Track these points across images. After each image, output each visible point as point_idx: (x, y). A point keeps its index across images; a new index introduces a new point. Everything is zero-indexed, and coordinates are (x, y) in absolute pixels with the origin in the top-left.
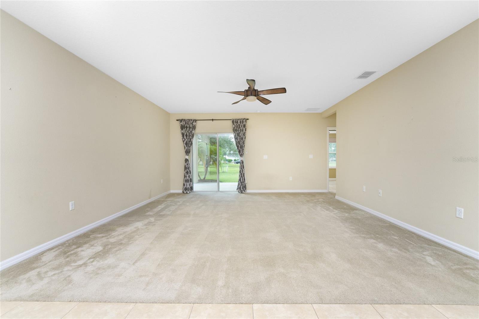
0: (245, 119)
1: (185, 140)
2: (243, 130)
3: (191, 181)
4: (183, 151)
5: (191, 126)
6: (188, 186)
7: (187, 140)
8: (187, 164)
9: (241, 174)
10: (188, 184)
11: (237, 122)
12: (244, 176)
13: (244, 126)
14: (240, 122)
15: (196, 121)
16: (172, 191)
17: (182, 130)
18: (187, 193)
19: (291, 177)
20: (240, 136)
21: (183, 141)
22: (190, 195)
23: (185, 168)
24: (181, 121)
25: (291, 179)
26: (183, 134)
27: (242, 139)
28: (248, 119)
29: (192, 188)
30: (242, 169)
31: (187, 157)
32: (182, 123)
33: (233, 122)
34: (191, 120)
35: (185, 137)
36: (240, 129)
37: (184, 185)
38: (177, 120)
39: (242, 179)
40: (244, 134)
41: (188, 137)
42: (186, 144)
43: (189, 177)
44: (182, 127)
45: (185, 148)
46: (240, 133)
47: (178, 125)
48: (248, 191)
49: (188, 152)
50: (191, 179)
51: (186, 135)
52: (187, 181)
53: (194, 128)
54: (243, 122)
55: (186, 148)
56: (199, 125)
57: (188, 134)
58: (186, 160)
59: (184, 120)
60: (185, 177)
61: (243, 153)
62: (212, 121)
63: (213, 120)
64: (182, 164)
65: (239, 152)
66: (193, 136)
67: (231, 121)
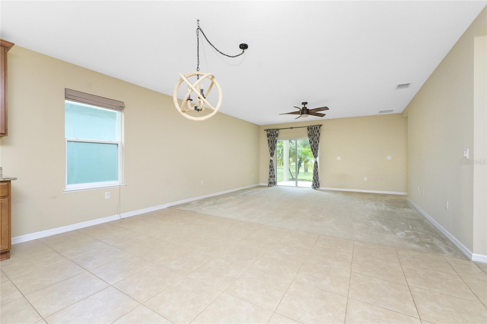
0: (318, 125)
2: (317, 135)
3: (274, 177)
4: (268, 154)
5: (275, 134)
6: (272, 180)
7: (271, 145)
8: (272, 164)
9: (315, 173)
10: (272, 179)
11: (312, 129)
12: (317, 175)
13: (318, 131)
14: (315, 129)
15: (278, 130)
16: (261, 184)
17: (268, 137)
18: (271, 186)
19: (366, 178)
20: (314, 140)
21: (269, 146)
22: (273, 188)
23: (270, 167)
24: (267, 130)
25: (366, 179)
26: (269, 141)
27: (316, 142)
28: (322, 125)
29: (275, 183)
30: (315, 168)
31: (272, 158)
32: (268, 132)
33: (308, 128)
34: (275, 129)
35: (270, 143)
36: (314, 134)
37: (269, 180)
38: (265, 130)
39: (315, 177)
40: (318, 139)
41: (272, 143)
42: (271, 148)
43: (273, 173)
44: (268, 136)
45: (270, 151)
46: (314, 138)
47: (265, 134)
48: (321, 188)
49: (272, 154)
50: (274, 176)
51: (271, 142)
52: (271, 177)
53: (277, 135)
54: (317, 128)
56: (281, 133)
57: (272, 140)
58: (271, 161)
59: (270, 130)
60: (270, 173)
61: (317, 155)
63: (292, 128)
64: (269, 163)
65: (314, 154)
66: (276, 142)
67: (306, 128)
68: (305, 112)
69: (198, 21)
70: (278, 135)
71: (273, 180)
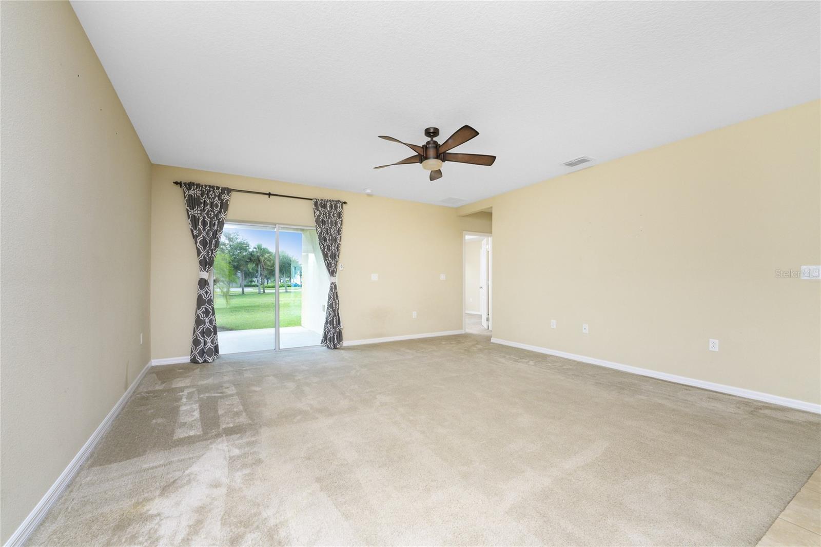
0: (339, 201)
1: (200, 233)
2: (336, 223)
3: (215, 333)
4: (193, 261)
5: (216, 201)
6: (205, 345)
7: (204, 234)
8: (207, 293)
9: (334, 310)
10: (209, 340)
11: (324, 206)
12: (338, 314)
13: (339, 215)
14: (331, 207)
15: (229, 191)
17: (191, 208)
18: (203, 362)
20: (331, 235)
21: (195, 237)
23: (200, 301)
24: (187, 186)
26: (193, 220)
27: (335, 240)
28: (346, 203)
29: (217, 350)
30: (334, 300)
31: (205, 275)
32: (191, 192)
33: (316, 204)
34: (218, 188)
35: (200, 226)
36: (331, 221)
37: (196, 343)
38: (178, 184)
39: (335, 320)
40: (339, 231)
41: (208, 228)
42: (204, 243)
43: (211, 322)
44: (192, 202)
45: (199, 253)
46: (330, 228)
47: (177, 196)
49: (206, 264)
50: (214, 329)
51: (204, 223)
52: (201, 333)
53: (224, 206)
54: (336, 207)
55: (203, 253)
56: (236, 202)
57: (207, 220)
58: (203, 283)
59: (198, 185)
60: (198, 323)
62: (268, 196)
63: (270, 194)
64: (193, 292)
66: (222, 226)
67: (313, 202)
70: (228, 206)
71: (209, 343)
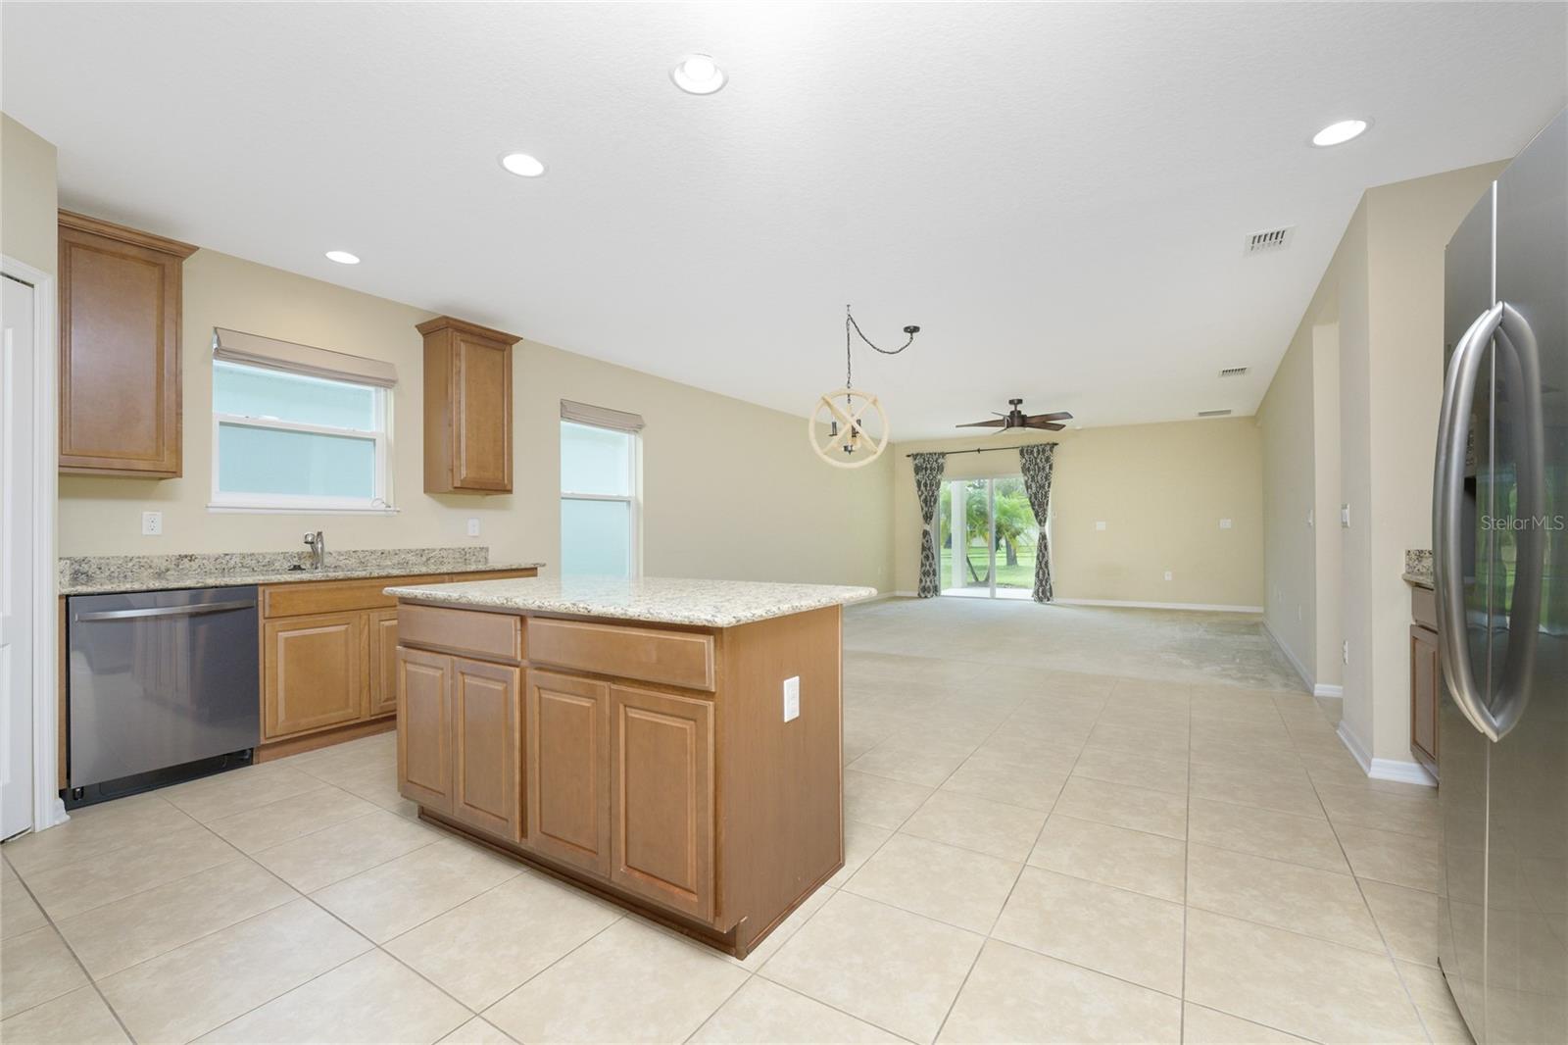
0: (1048, 444)
1: (922, 493)
2: (1044, 469)
3: (934, 575)
4: (920, 515)
5: (935, 465)
6: (928, 583)
7: (926, 493)
8: (928, 541)
9: (1040, 563)
10: (928, 580)
11: (1032, 451)
12: (1047, 567)
13: (1048, 459)
14: (1038, 451)
15: (943, 455)
16: (898, 593)
17: (917, 474)
18: (926, 597)
19: (1170, 573)
20: (1038, 482)
21: (920, 496)
22: (931, 601)
23: (924, 549)
24: (915, 456)
25: (1168, 576)
26: (919, 483)
27: (1044, 487)
28: (1056, 444)
29: (936, 590)
31: (927, 527)
32: (917, 461)
33: (1021, 451)
34: (936, 454)
35: (923, 488)
36: (1039, 468)
37: (921, 581)
38: (909, 456)
39: (1041, 573)
40: (1047, 477)
41: (928, 488)
42: (925, 501)
43: (930, 565)
44: (918, 469)
45: (923, 509)
46: (1037, 475)
47: (910, 464)
48: (1055, 600)
49: (928, 517)
50: (934, 571)
51: (926, 485)
52: (926, 574)
53: (941, 469)
54: (1044, 451)
55: (925, 509)
56: (950, 463)
57: (928, 482)
58: (926, 533)
59: (922, 455)
60: (922, 565)
61: (1045, 519)
63: (979, 451)
64: (919, 541)
65: (1037, 515)
66: (938, 485)
67: (1018, 451)
68: (1016, 421)
69: (848, 306)
70: (943, 468)
71: (931, 582)
